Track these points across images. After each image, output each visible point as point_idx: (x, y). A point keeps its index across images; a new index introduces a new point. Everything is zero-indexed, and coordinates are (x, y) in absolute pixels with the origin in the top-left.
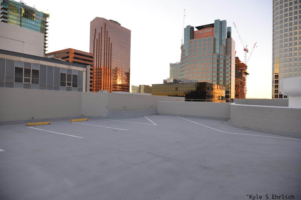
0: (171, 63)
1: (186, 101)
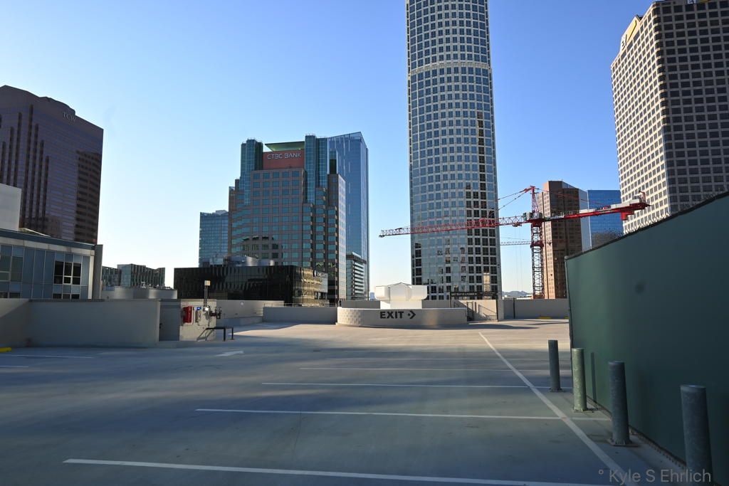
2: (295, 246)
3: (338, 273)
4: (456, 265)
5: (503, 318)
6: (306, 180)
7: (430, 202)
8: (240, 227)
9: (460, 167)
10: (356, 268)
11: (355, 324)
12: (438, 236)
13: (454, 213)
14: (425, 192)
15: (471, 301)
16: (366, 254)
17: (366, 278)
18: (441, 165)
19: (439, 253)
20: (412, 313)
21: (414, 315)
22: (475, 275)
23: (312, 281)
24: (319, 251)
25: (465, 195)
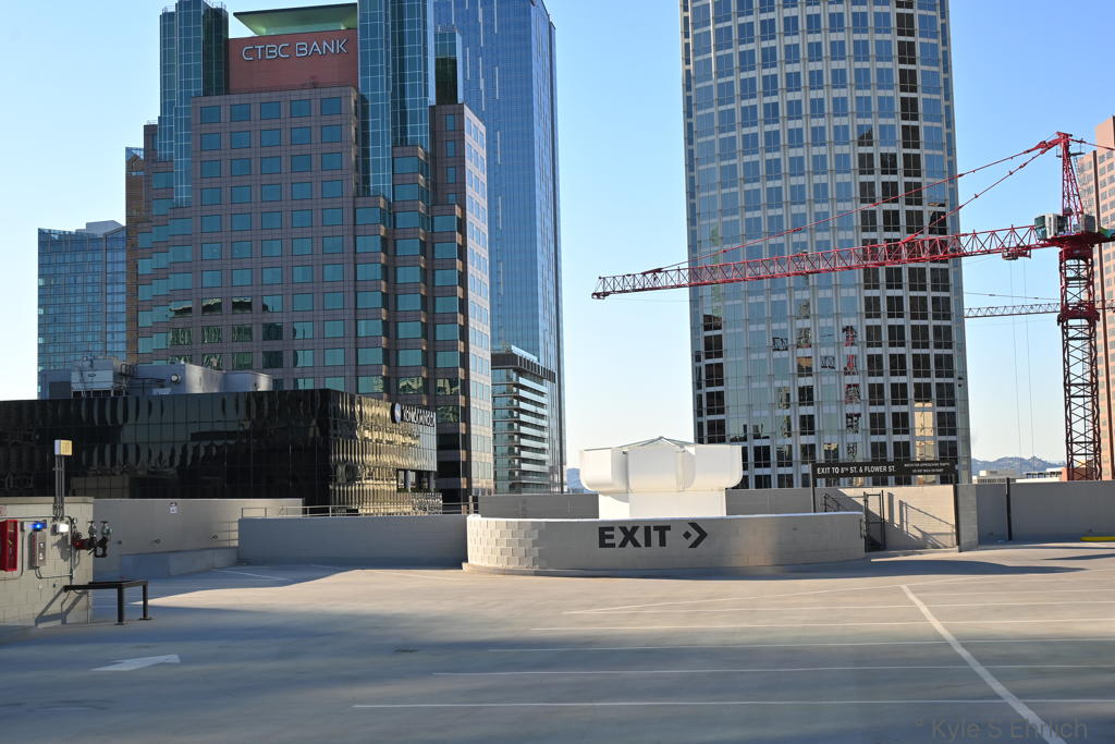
0: (45, 227)
2: (334, 329)
3: (466, 410)
4: (829, 380)
5: (976, 539)
6: (365, 125)
7: (748, 187)
8: (161, 274)
9: (839, 78)
10: (523, 393)
11: (523, 567)
12: (772, 291)
13: (822, 222)
14: (733, 156)
15: (878, 490)
16: (552, 350)
17: (554, 424)
18: (780, 71)
19: (779, 344)
20: (698, 531)
21: (703, 535)
22: (888, 410)
23: (388, 437)
24: (409, 345)
25: (854, 163)
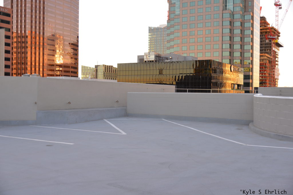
0: (150, 26)
1: (177, 91)
8: (172, 33)
24: (237, 51)
